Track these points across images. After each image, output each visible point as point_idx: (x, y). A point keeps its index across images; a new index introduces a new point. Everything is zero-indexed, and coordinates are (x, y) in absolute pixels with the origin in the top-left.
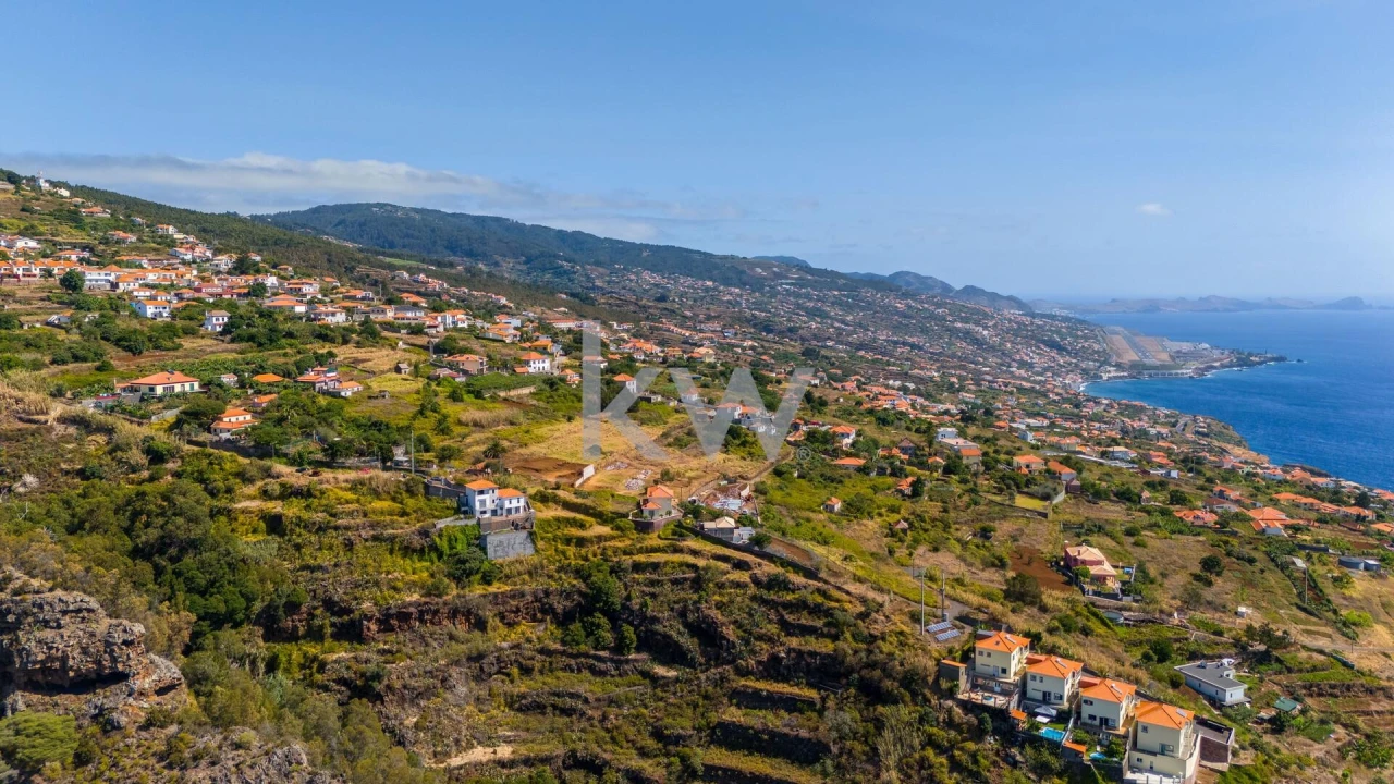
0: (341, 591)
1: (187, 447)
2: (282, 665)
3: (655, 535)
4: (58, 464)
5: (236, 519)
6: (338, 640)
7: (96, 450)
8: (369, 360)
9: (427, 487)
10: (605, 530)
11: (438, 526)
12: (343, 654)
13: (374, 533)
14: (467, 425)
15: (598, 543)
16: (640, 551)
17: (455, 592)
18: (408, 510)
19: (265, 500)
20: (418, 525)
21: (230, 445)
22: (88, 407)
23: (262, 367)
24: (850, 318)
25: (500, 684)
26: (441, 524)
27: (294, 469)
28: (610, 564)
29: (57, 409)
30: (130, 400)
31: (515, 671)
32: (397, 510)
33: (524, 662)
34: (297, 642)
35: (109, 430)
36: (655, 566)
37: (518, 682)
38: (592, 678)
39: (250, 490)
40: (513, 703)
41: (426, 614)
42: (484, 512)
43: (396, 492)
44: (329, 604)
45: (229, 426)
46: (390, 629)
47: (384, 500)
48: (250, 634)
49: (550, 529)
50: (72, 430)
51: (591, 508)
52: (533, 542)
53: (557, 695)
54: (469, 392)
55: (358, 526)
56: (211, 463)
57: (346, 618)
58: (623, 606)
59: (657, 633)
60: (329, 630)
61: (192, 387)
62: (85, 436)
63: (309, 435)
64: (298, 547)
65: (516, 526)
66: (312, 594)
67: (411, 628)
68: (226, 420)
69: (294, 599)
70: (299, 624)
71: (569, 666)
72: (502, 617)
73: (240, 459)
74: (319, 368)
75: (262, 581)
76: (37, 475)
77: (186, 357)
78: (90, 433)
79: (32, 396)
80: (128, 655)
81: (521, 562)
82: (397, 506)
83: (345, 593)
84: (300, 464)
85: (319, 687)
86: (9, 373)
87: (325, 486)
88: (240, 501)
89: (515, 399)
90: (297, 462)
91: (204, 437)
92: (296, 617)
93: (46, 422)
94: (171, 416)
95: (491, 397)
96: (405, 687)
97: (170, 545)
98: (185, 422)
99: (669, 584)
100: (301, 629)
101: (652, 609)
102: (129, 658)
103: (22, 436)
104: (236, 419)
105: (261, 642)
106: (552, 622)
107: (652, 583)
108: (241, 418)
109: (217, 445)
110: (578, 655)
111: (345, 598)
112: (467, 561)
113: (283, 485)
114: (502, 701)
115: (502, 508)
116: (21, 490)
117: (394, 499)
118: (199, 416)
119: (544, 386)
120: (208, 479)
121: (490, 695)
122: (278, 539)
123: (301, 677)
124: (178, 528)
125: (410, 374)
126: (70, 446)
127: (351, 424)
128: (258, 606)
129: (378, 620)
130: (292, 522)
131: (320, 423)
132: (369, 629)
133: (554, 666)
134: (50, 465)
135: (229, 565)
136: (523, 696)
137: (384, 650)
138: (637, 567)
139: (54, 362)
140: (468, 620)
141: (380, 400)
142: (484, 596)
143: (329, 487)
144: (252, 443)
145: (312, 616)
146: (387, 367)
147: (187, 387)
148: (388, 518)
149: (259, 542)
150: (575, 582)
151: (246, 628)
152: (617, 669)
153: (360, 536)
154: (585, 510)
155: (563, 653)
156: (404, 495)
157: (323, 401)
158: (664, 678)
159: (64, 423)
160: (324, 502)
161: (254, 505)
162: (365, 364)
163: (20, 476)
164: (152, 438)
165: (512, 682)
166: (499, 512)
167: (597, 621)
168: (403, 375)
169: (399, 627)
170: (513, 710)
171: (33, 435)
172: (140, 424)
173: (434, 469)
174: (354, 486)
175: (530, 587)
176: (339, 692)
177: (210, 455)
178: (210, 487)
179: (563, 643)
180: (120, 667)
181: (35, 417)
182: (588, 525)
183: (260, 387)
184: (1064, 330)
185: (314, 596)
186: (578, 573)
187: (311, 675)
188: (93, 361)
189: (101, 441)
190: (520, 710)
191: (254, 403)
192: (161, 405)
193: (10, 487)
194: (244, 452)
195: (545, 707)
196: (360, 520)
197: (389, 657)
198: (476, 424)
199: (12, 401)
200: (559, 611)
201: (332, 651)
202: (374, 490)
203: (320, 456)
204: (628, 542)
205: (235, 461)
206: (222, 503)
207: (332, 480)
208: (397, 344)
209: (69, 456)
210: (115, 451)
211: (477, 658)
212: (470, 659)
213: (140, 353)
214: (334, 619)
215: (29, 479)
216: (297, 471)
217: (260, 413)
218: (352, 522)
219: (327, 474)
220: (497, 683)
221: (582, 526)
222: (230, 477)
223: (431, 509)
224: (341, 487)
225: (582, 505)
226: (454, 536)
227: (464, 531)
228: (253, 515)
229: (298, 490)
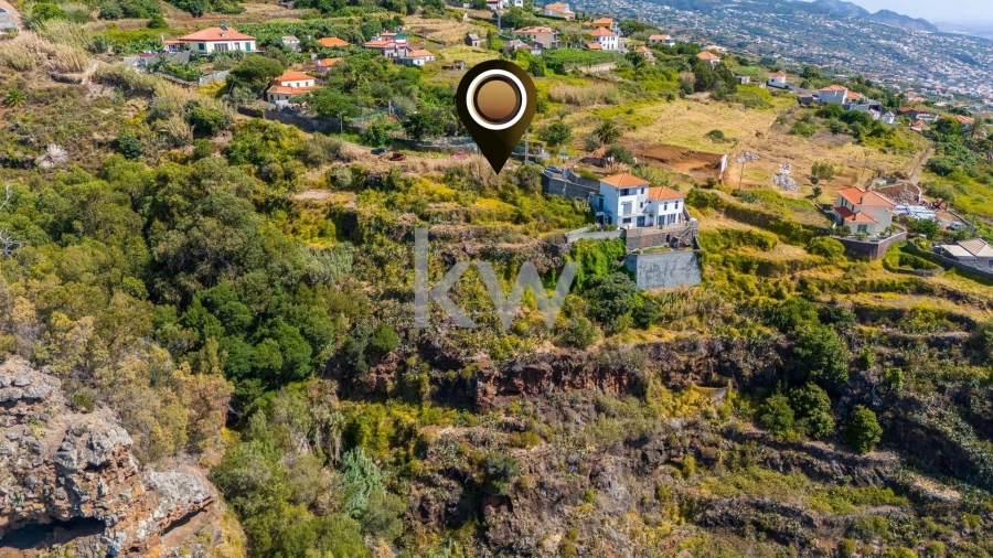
0: (443, 332)
1: (239, 116)
2: (365, 440)
3: (878, 263)
4: (90, 133)
5: (298, 216)
6: (441, 404)
7: (135, 116)
8: (436, 31)
9: (545, 180)
10: (797, 252)
11: (571, 240)
12: (449, 430)
13: (483, 246)
14: (560, 102)
15: (790, 271)
16: (861, 288)
17: (601, 341)
18: (526, 214)
19: (333, 191)
20: (542, 236)
21: (289, 115)
22: (131, 66)
23: (325, 30)
24: (786, 36)
25: (669, 478)
26: (575, 236)
27: (369, 149)
28: (818, 306)
29: (94, 65)
30: (176, 59)
31: (690, 461)
32: (510, 213)
33: (703, 448)
34: (384, 403)
35: (148, 93)
36: (895, 316)
37: (694, 477)
38: (808, 482)
39: (315, 175)
40: (693, 511)
41: (562, 372)
42: (627, 220)
43: (505, 187)
44: (427, 350)
45: (288, 92)
46: (512, 391)
47: (490, 197)
48: (320, 390)
49: (716, 248)
50: (109, 92)
51: (771, 217)
52: (700, 266)
53: (760, 507)
54: (549, 66)
55: (461, 235)
56: (265, 139)
57: (452, 374)
58: (853, 376)
59: (917, 425)
60: (427, 389)
61: (248, 46)
62: (123, 100)
63: (383, 106)
64: (380, 262)
65: (672, 242)
66: (403, 334)
67: (541, 391)
68: (285, 84)
69: (378, 343)
70: (386, 376)
71: (772, 460)
72: (666, 378)
73: (301, 134)
74: (387, 33)
75: (334, 311)
76: (66, 147)
77: (248, 20)
78: (128, 97)
79: (65, 50)
80: (100, 489)
81: (684, 296)
82: (508, 208)
83: (448, 336)
84: (376, 143)
85: (419, 479)
86: (46, 24)
87: (410, 174)
88: (302, 191)
89: (598, 75)
90: (372, 139)
91: (258, 105)
92: (382, 367)
93: (80, 81)
94: (221, 78)
95: (573, 72)
96: (541, 485)
97: (201, 259)
98: (236, 84)
99: (925, 346)
100: (390, 383)
101: (905, 386)
102: (101, 495)
103: (52, 97)
104: (296, 83)
105: (336, 404)
106: (734, 387)
107: (894, 342)
108: (302, 84)
109: (272, 115)
110: (786, 445)
111: (451, 343)
112: (616, 294)
113: (356, 171)
114: (677, 508)
115: (651, 216)
116: (46, 165)
117: (503, 197)
118: (250, 78)
119: (626, 62)
120: (262, 159)
121: (657, 497)
122: (353, 249)
123: (394, 459)
124: (207, 234)
125: (482, 46)
126: (106, 112)
127: (431, 95)
128: (328, 351)
129: (498, 379)
130: (370, 225)
131: (395, 92)
132: (485, 393)
133: (749, 457)
134: (81, 134)
135: (287, 287)
136: (706, 504)
137: (507, 424)
138: (863, 314)
139: (102, 16)
140: (619, 380)
141: (456, 71)
142: (641, 347)
143: (416, 175)
144: (316, 114)
145: (403, 366)
146: (456, 38)
147: (243, 47)
148: (499, 225)
149: (327, 250)
150: (768, 331)
151: (314, 381)
152: (848, 472)
153: (464, 249)
154: (763, 221)
155: (761, 440)
156: (518, 192)
157: (396, 69)
158: (937, 500)
159: (100, 83)
160: (412, 198)
161: (321, 196)
162: (434, 34)
163: (46, 147)
164: (197, 104)
165: (686, 476)
166: (647, 221)
167: (813, 396)
168: (474, 47)
169: (526, 389)
170: (693, 522)
171: (64, 96)
172: (185, 86)
173: (544, 155)
174: (450, 177)
175: (703, 335)
176: (447, 488)
177: (265, 128)
178: (265, 169)
179: (758, 422)
180: (87, 511)
181: (69, 75)
182: (771, 244)
183: (324, 51)
184: (974, 47)
185: (406, 337)
186: (770, 318)
187: (407, 460)
188: (146, 18)
189: (141, 107)
190: (703, 524)
191: (317, 67)
192: (211, 66)
193: (34, 160)
194: (307, 125)
195: (742, 523)
196: (462, 227)
197: (516, 437)
198: (569, 101)
199: (44, 55)
200: (747, 373)
201: (433, 422)
202: (476, 182)
203: (400, 133)
204: (838, 274)
205: (295, 136)
206: (280, 192)
207: (419, 167)
208: (462, 15)
209: (104, 123)
210: (154, 119)
211: (638, 442)
212: (628, 443)
213: (200, 14)
214: (435, 373)
215: (55, 150)
216: (374, 152)
217: (324, 78)
218: (452, 228)
219: (412, 158)
220: (665, 477)
221: (762, 245)
222: (289, 157)
223: (556, 213)
224: (432, 178)
225: (757, 212)
226: (592, 255)
227: (603, 248)
228: (319, 211)
229: (376, 178)
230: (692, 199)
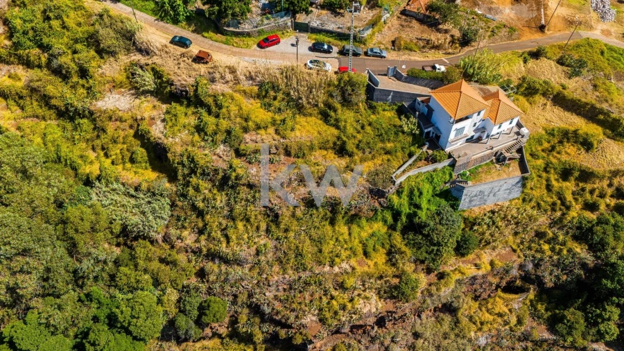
5: (104, 131)
9: (370, 89)
11: (398, 182)
43: (326, 104)
82: (331, 133)
88: (102, 96)
117: (325, 119)
142: (460, 282)
143: (226, 89)
150: (578, 248)
156: (340, 110)
161: (125, 104)
169: (351, 331)
178: (55, 61)
200: (550, 285)
222: (78, 45)
224: (245, 92)
225: (587, 104)
226: (418, 189)
227: (430, 179)
228: (125, 125)
229: (182, 91)
230: (522, 89)
